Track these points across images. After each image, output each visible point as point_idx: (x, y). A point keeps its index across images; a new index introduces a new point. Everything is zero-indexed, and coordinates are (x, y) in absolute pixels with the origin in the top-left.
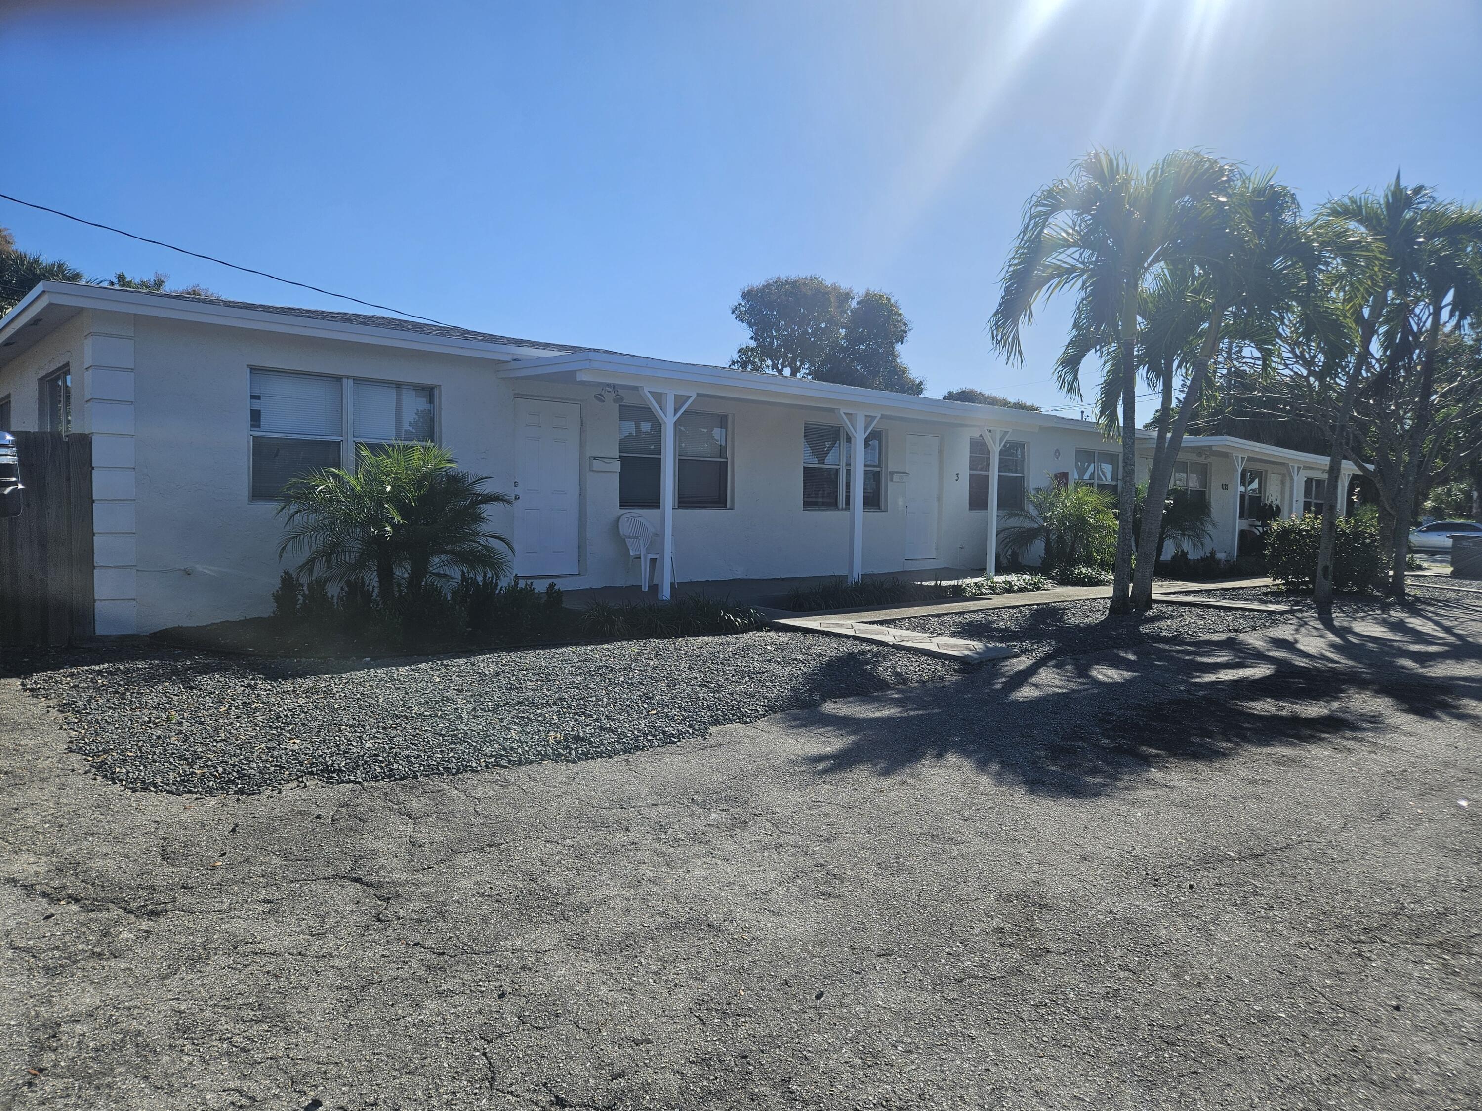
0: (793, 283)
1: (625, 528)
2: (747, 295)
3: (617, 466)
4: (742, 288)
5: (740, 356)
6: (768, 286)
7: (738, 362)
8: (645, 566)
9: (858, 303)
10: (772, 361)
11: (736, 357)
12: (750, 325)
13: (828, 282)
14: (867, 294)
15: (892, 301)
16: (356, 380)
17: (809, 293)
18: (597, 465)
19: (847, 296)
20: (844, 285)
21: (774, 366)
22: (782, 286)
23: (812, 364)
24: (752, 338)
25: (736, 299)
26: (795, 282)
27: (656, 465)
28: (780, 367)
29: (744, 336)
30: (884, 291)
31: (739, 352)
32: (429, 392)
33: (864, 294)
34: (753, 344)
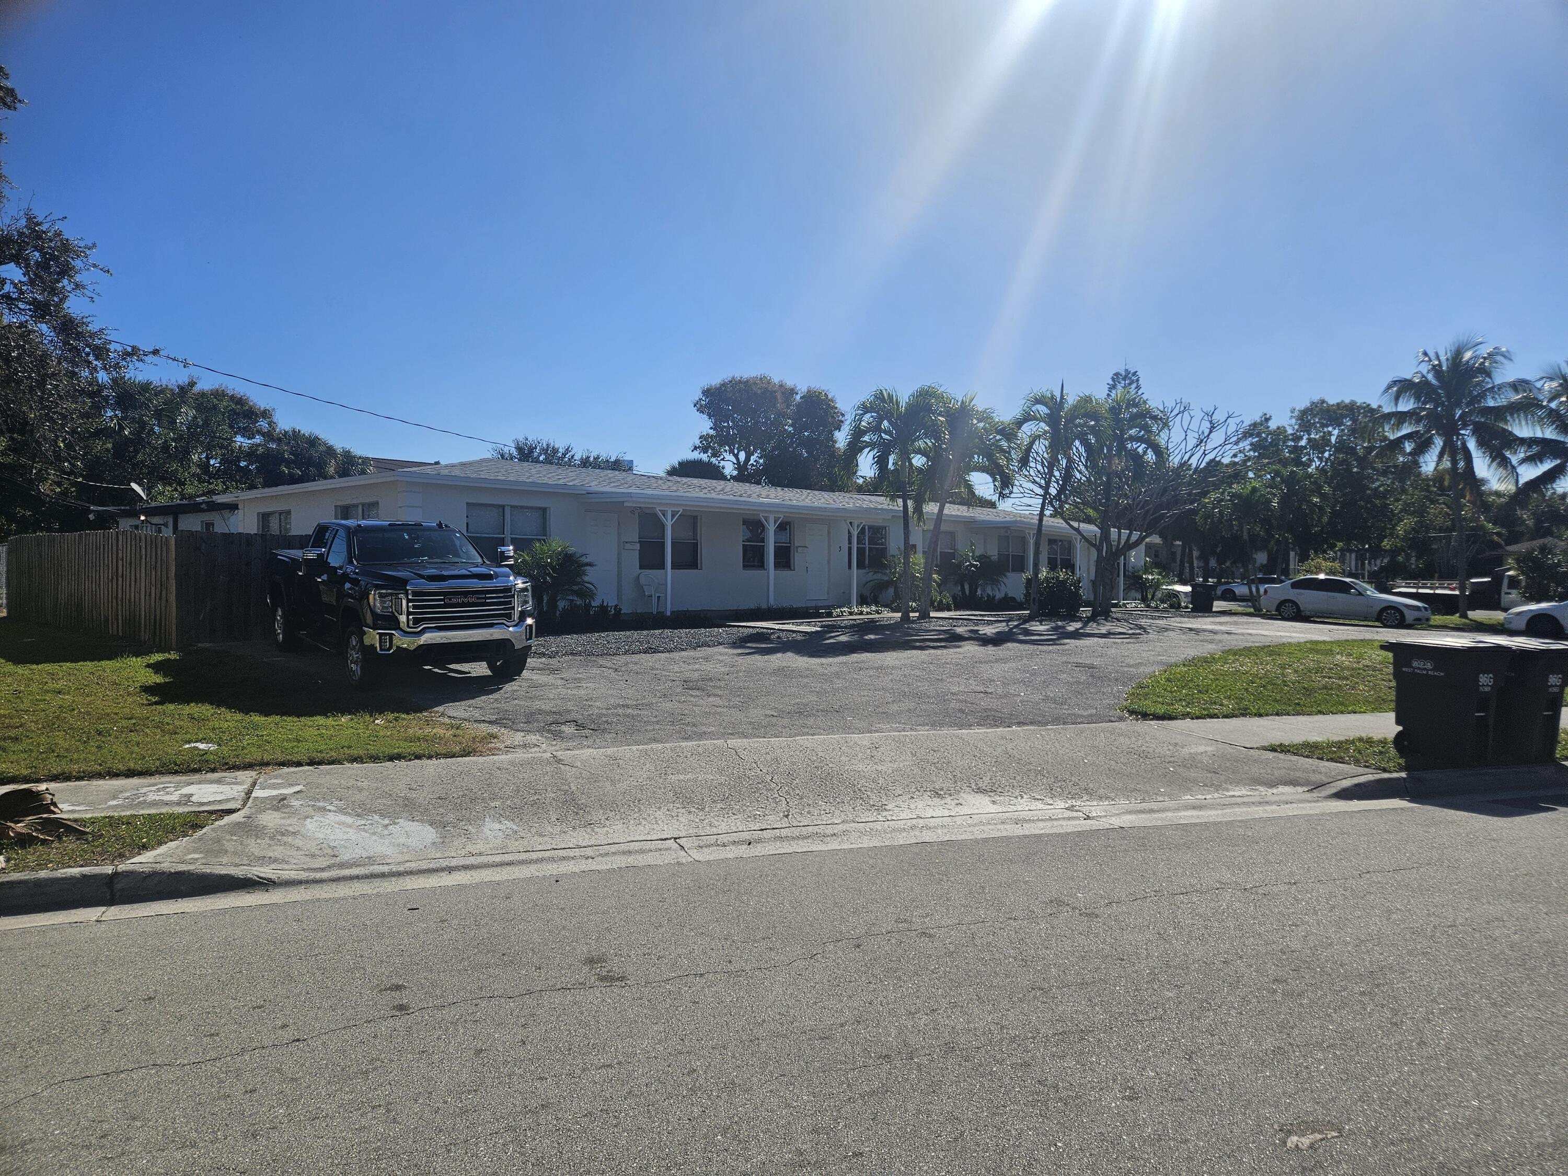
0: (745, 382)
1: (642, 580)
2: (707, 392)
3: (638, 546)
4: (702, 386)
5: (701, 442)
6: (723, 385)
7: (699, 447)
8: (654, 600)
9: (801, 398)
10: (729, 447)
11: (698, 443)
12: (710, 416)
13: (776, 380)
14: (809, 391)
15: (830, 397)
16: (512, 507)
17: (759, 392)
18: (627, 546)
19: (793, 392)
20: (790, 383)
21: (731, 451)
22: (736, 384)
23: (763, 450)
24: (711, 428)
25: (698, 395)
26: (747, 381)
27: (663, 545)
28: (736, 451)
29: (705, 425)
30: (823, 388)
31: (700, 438)
32: (544, 510)
33: (806, 390)
34: (712, 432)
